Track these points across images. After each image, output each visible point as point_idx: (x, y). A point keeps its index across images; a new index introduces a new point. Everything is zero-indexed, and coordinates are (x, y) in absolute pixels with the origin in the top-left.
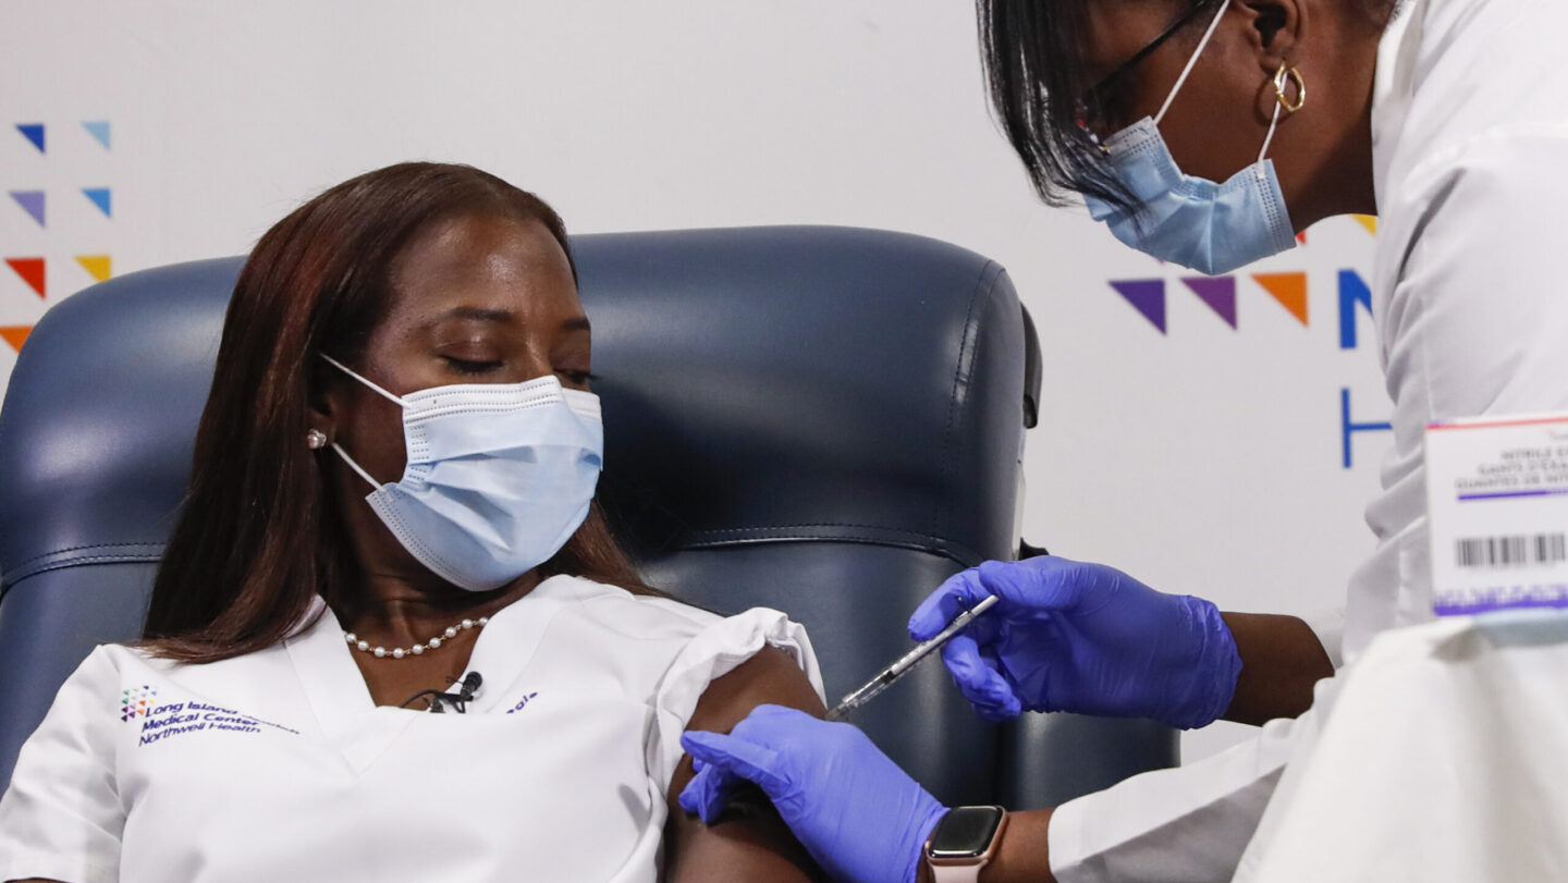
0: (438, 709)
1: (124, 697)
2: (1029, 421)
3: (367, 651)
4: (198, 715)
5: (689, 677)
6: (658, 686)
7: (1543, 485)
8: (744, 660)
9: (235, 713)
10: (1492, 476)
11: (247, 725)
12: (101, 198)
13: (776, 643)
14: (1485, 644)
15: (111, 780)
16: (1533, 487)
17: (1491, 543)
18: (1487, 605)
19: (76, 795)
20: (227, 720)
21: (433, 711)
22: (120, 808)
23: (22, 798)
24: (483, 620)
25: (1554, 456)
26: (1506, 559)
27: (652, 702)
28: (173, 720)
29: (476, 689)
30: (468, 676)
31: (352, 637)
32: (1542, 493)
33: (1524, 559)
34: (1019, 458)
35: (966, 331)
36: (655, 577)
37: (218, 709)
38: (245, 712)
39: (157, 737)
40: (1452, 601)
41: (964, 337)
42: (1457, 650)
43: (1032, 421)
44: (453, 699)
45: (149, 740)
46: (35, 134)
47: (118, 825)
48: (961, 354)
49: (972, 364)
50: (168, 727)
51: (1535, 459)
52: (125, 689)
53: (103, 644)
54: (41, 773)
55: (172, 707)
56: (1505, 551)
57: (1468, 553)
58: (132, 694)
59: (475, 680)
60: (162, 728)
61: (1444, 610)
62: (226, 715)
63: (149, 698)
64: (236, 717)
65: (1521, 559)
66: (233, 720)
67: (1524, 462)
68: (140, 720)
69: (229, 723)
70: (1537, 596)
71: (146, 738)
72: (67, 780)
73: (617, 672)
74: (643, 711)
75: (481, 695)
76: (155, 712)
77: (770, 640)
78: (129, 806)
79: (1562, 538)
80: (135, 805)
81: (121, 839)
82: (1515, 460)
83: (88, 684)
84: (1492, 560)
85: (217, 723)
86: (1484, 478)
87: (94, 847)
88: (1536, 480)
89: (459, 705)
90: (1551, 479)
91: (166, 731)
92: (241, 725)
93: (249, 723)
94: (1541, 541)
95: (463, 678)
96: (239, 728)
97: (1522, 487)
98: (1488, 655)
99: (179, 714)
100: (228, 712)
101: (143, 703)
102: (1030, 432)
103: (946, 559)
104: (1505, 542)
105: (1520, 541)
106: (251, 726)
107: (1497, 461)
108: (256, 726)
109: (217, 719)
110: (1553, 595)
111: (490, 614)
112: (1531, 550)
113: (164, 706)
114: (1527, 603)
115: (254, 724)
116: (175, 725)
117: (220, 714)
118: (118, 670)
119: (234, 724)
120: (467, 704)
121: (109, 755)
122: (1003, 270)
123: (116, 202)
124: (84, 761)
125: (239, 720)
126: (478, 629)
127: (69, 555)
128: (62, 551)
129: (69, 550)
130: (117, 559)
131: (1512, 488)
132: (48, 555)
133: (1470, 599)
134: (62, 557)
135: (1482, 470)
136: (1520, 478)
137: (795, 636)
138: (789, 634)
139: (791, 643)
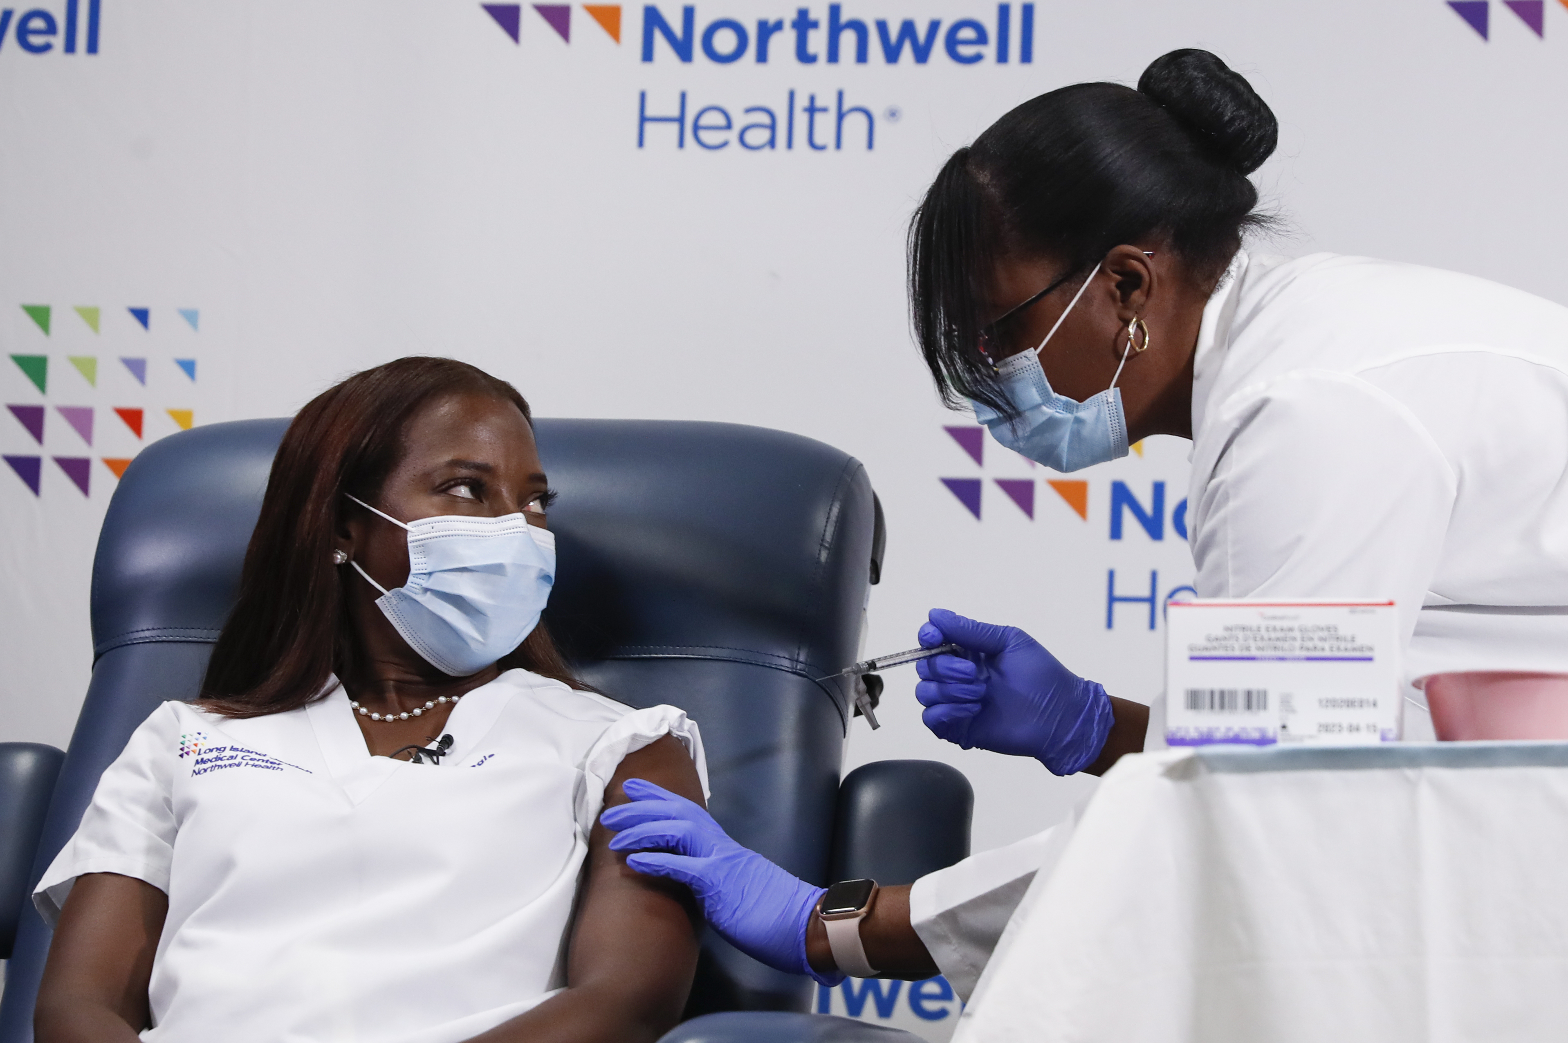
0: (418, 760)
1: (182, 739)
2: (874, 579)
3: (366, 715)
4: (237, 756)
5: (611, 749)
6: (587, 756)
7: (1254, 653)
8: (651, 741)
9: (265, 755)
10: (1215, 644)
11: (273, 765)
12: (188, 367)
13: (676, 733)
14: (1202, 769)
15: (168, 802)
16: (1245, 654)
17: (1212, 693)
18: (1206, 740)
19: (141, 812)
20: (259, 760)
21: (413, 762)
22: (174, 822)
23: (100, 812)
24: (455, 698)
25: (1263, 632)
26: (1222, 706)
27: (582, 767)
28: (218, 759)
29: (448, 748)
30: (443, 737)
31: (356, 704)
32: (1252, 659)
33: (1236, 708)
34: (864, 606)
35: (830, 509)
36: (588, 678)
37: (252, 752)
38: (272, 755)
39: (205, 770)
40: (1180, 734)
41: (829, 513)
42: (1182, 772)
43: (876, 580)
44: (430, 754)
45: (199, 773)
46: (142, 316)
47: (171, 836)
48: (826, 526)
49: (834, 533)
50: (214, 764)
51: (1249, 633)
52: (183, 734)
53: (168, 701)
54: (116, 794)
55: (217, 749)
56: (1222, 700)
57: (1194, 700)
58: (188, 737)
59: (448, 741)
60: (209, 764)
61: (1173, 741)
62: (258, 757)
63: (201, 741)
64: (265, 758)
65: (1233, 707)
66: (263, 761)
67: (1240, 635)
68: (193, 757)
69: (260, 763)
70: (1244, 736)
71: (197, 771)
72: (135, 800)
74: (574, 773)
75: (452, 752)
76: (205, 753)
77: (671, 729)
78: (180, 822)
79: (1265, 693)
80: (185, 821)
81: (173, 847)
82: (1234, 633)
83: (155, 729)
84: (1212, 707)
85: (251, 762)
86: (1209, 645)
87: (153, 850)
88: (1248, 648)
89: (435, 758)
90: (1259, 649)
91: (213, 766)
92: (269, 765)
93: (275, 763)
94: (1249, 694)
95: (439, 739)
96: (268, 767)
97: (1237, 653)
98: (1205, 778)
99: (223, 754)
100: (260, 755)
101: (196, 745)
102: (874, 590)
103: (806, 679)
104: (1222, 693)
105: (1233, 694)
106: (277, 766)
107: (1220, 632)
108: (280, 766)
109: (251, 759)
110: (1256, 735)
111: (460, 695)
112: (1241, 701)
113: (211, 748)
114: (1236, 740)
115: (279, 764)
116: (219, 763)
117: (253, 756)
118: (179, 721)
119: (263, 764)
120: (441, 758)
121: (167, 782)
122: (862, 465)
123: (199, 370)
124: (149, 786)
125: (267, 761)
126: (451, 706)
127: (147, 634)
128: (143, 631)
129: (148, 630)
130: (184, 639)
131: (1230, 654)
132: (132, 632)
133: (1193, 734)
134: (142, 634)
135: (1209, 639)
136: (1236, 646)
137: (690, 730)
138: (686, 727)
139: (686, 734)
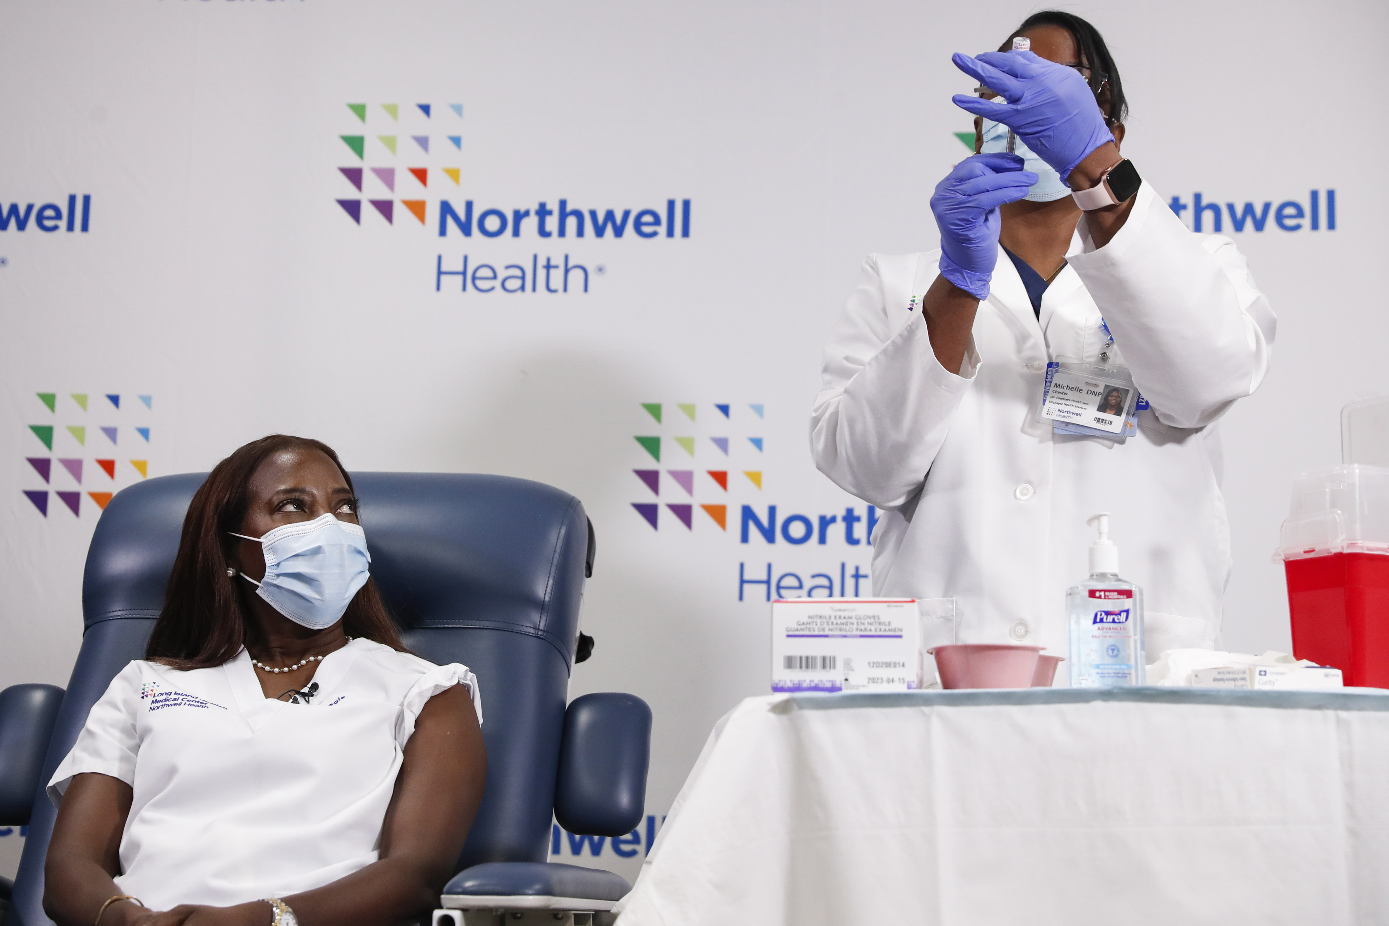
0: (295, 701)
1: (143, 687)
2: (588, 573)
3: (262, 668)
5: (421, 694)
6: (405, 697)
7: (827, 633)
8: (446, 689)
10: (803, 627)
11: (202, 704)
12: (145, 433)
13: (462, 681)
14: (795, 706)
15: (134, 727)
16: (822, 633)
17: (801, 658)
18: (797, 688)
19: (117, 733)
22: (138, 741)
23: (90, 733)
24: (320, 657)
25: (833, 619)
26: (807, 667)
27: (402, 705)
29: (315, 691)
30: (312, 684)
31: (255, 661)
32: (827, 636)
33: (815, 667)
34: (582, 592)
35: (560, 531)
38: (202, 697)
40: (780, 685)
41: (559, 534)
42: (782, 709)
44: (304, 695)
45: (154, 709)
46: (115, 400)
47: (136, 749)
48: (557, 542)
49: (562, 547)
51: (824, 620)
52: (143, 683)
53: (135, 660)
54: (100, 721)
56: (807, 663)
57: (790, 662)
58: (147, 685)
59: (315, 687)
61: (777, 689)
63: (156, 688)
67: (819, 621)
70: (821, 686)
71: (153, 708)
72: (113, 725)
73: (384, 688)
74: (397, 708)
75: (317, 695)
77: (459, 679)
78: (142, 740)
79: (834, 658)
80: (145, 740)
81: (137, 757)
82: (815, 620)
83: (126, 679)
84: (801, 667)
86: (799, 627)
87: (124, 759)
88: (824, 630)
89: (307, 698)
90: (830, 630)
93: (203, 703)
94: (824, 658)
95: (309, 685)
97: (816, 633)
98: (796, 713)
101: (152, 691)
102: (588, 580)
103: (544, 641)
104: (807, 658)
105: (814, 658)
106: (204, 705)
107: (806, 620)
108: (206, 705)
110: (829, 685)
111: (324, 656)
112: (819, 663)
113: (162, 693)
114: (816, 688)
115: (206, 704)
118: (141, 673)
120: (310, 698)
121: (134, 714)
122: (580, 502)
124: (121, 716)
126: (318, 663)
127: (119, 613)
128: (116, 611)
129: (120, 610)
130: (143, 616)
131: (812, 633)
132: (110, 612)
133: (789, 684)
134: (116, 614)
135: (798, 624)
136: (816, 628)
137: (471, 679)
138: (468, 678)
139: (469, 682)
